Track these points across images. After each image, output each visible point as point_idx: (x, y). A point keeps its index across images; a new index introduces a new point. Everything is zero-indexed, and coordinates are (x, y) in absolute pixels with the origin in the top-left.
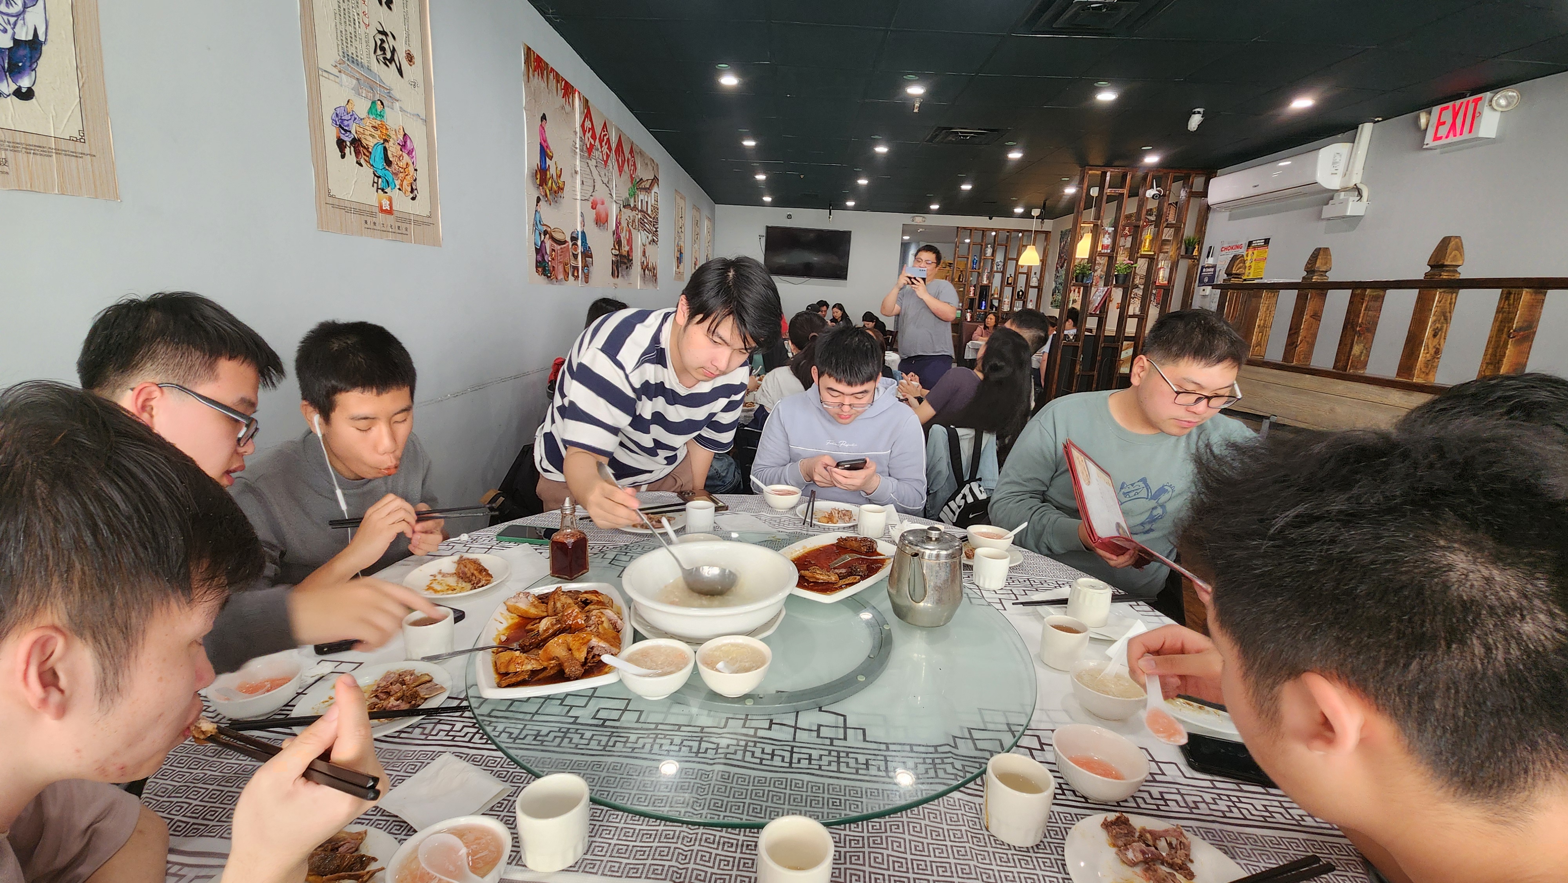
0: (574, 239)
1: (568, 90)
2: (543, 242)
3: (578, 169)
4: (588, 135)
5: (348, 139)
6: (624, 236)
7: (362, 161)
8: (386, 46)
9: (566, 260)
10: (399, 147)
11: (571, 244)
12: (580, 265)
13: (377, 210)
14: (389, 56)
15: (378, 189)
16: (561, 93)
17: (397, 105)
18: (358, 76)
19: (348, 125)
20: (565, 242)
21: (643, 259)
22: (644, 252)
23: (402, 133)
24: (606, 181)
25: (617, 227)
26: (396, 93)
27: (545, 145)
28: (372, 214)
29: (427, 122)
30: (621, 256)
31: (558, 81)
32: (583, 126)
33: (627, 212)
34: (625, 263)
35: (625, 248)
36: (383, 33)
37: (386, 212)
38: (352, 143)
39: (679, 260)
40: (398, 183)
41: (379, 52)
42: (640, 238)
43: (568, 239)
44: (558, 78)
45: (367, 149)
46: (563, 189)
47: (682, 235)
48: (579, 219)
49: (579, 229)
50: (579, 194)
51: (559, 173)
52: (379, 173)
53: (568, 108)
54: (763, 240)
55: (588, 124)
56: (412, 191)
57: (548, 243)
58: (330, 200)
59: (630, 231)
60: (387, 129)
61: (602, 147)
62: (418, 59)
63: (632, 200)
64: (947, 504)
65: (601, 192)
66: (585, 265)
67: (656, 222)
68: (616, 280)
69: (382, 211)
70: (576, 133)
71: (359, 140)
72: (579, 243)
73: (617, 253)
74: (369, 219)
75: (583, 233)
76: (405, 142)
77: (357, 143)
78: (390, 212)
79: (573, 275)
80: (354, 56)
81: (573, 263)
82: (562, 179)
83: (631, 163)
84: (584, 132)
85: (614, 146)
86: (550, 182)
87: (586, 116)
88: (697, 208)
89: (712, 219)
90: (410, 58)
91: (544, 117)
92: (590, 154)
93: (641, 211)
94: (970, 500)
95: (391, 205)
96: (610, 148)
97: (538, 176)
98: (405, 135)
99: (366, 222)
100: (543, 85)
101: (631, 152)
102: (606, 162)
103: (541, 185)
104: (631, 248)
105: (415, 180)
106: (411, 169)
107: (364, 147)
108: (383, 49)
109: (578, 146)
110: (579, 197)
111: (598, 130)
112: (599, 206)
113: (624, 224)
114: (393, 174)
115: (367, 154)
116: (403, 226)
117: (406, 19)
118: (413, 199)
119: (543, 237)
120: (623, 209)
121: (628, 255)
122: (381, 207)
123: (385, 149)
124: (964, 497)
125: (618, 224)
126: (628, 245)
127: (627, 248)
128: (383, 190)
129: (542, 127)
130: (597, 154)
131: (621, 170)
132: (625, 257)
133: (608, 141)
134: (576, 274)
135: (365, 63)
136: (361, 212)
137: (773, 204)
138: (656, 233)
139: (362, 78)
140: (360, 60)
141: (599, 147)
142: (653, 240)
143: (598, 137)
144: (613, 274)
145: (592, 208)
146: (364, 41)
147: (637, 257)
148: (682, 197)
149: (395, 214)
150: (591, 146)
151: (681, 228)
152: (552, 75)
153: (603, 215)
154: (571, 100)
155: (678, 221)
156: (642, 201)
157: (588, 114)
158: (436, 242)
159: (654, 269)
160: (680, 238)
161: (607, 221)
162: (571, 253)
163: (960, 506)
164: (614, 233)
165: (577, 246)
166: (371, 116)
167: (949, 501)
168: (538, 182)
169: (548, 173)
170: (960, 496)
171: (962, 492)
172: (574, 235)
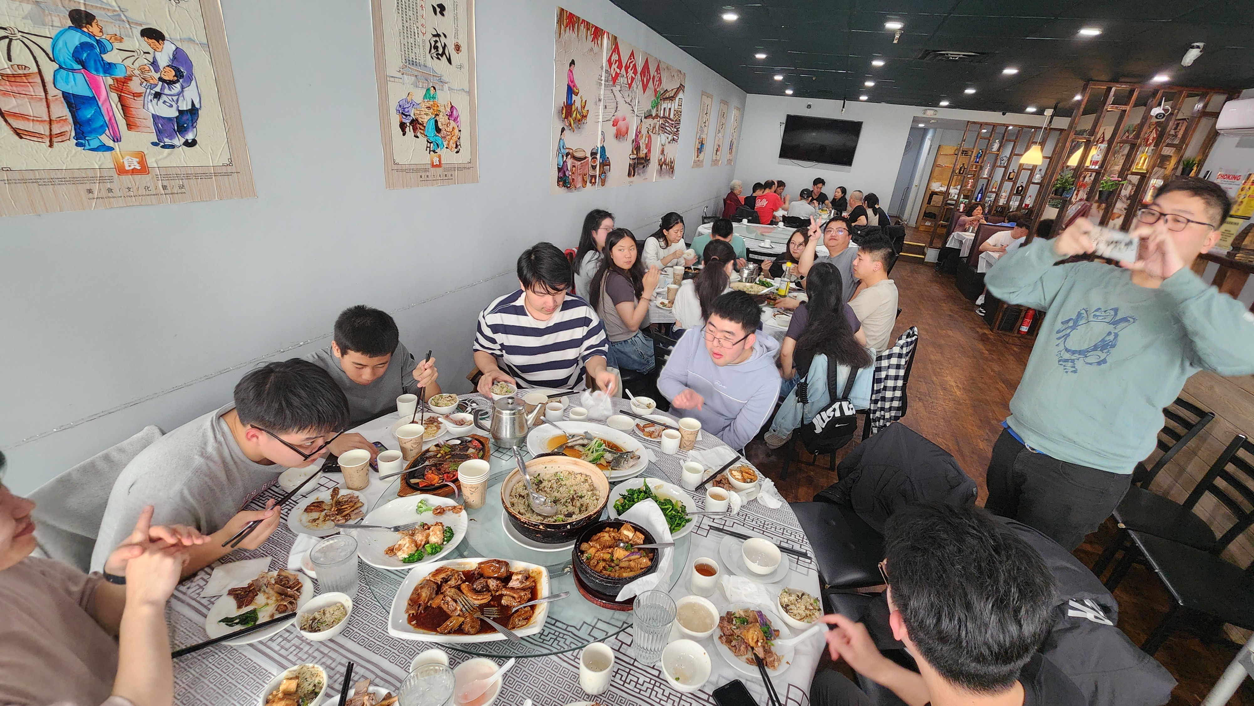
0: (593, 154)
1: (598, 33)
2: (564, 162)
3: (602, 97)
4: (615, 66)
5: (407, 122)
6: (643, 143)
7: (419, 134)
8: (439, 44)
9: (586, 171)
10: (447, 117)
11: (590, 158)
12: (598, 174)
13: (430, 166)
14: (440, 51)
15: (430, 151)
16: (590, 38)
17: (446, 87)
18: (416, 73)
19: (408, 111)
20: (585, 158)
21: (661, 157)
22: (663, 151)
23: (450, 106)
24: (628, 100)
25: (637, 136)
26: (445, 78)
27: (572, 85)
28: (426, 170)
29: (470, 93)
30: (638, 158)
31: (588, 29)
32: (609, 61)
33: (650, 121)
34: (643, 163)
35: (643, 151)
36: (438, 35)
37: (437, 166)
38: (410, 123)
39: (700, 150)
40: (445, 144)
41: (433, 51)
42: (659, 140)
43: (588, 155)
44: (588, 25)
45: (422, 125)
46: (586, 116)
47: (705, 129)
48: (600, 136)
49: (599, 146)
50: (601, 117)
51: (583, 104)
52: (431, 139)
53: (596, 49)
54: (783, 126)
55: (615, 57)
56: (457, 147)
58: (395, 167)
59: (650, 137)
60: (438, 106)
61: (627, 73)
62: (464, 48)
63: (655, 110)
64: (819, 413)
65: (624, 110)
66: (603, 172)
67: (678, 122)
68: (632, 179)
69: (433, 166)
70: (602, 68)
71: (417, 120)
72: (598, 156)
73: (635, 156)
74: (423, 174)
75: (603, 148)
76: (452, 112)
77: (415, 123)
78: (440, 165)
79: (591, 182)
80: (414, 60)
81: (591, 173)
82: (586, 109)
83: (657, 79)
84: (610, 64)
85: (639, 69)
86: (575, 113)
87: (614, 51)
88: (724, 102)
89: (742, 109)
90: (458, 48)
91: (573, 63)
92: (614, 83)
93: (664, 117)
94: (838, 414)
95: (440, 161)
96: (635, 73)
97: (564, 112)
98: (452, 107)
99: (421, 177)
100: (574, 35)
101: (658, 69)
102: (630, 85)
103: (566, 117)
104: (649, 151)
105: (459, 139)
106: (456, 131)
107: (420, 124)
108: (436, 48)
109: (603, 78)
110: (601, 120)
111: (625, 60)
112: (621, 123)
113: (644, 132)
114: (442, 137)
115: (422, 128)
116: (450, 173)
117: (456, 18)
118: (457, 152)
119: (565, 158)
120: (644, 120)
121: (646, 156)
122: (433, 163)
123: (436, 122)
124: (834, 410)
125: (638, 133)
126: (646, 148)
127: (645, 151)
128: (434, 151)
129: (571, 71)
130: (622, 80)
131: (645, 87)
132: (643, 158)
133: (635, 65)
134: (593, 181)
135: (422, 63)
136: (417, 171)
137: (794, 95)
138: (676, 133)
139: (419, 74)
140: (418, 61)
141: (625, 73)
142: (674, 139)
143: (624, 65)
144: (629, 175)
145: (613, 125)
146: (421, 46)
147: (655, 157)
148: (709, 96)
149: (443, 166)
150: (617, 75)
151: (705, 123)
152: (583, 25)
153: (624, 129)
154: (599, 42)
155: (702, 117)
156: (665, 109)
157: (616, 49)
158: (475, 180)
159: (672, 163)
160: (702, 131)
161: (627, 133)
162: (590, 166)
163: (829, 417)
164: (633, 142)
165: (596, 158)
166: (426, 100)
167: (822, 411)
168: (564, 116)
169: (573, 107)
170: (831, 409)
171: (833, 407)
172: (594, 151)
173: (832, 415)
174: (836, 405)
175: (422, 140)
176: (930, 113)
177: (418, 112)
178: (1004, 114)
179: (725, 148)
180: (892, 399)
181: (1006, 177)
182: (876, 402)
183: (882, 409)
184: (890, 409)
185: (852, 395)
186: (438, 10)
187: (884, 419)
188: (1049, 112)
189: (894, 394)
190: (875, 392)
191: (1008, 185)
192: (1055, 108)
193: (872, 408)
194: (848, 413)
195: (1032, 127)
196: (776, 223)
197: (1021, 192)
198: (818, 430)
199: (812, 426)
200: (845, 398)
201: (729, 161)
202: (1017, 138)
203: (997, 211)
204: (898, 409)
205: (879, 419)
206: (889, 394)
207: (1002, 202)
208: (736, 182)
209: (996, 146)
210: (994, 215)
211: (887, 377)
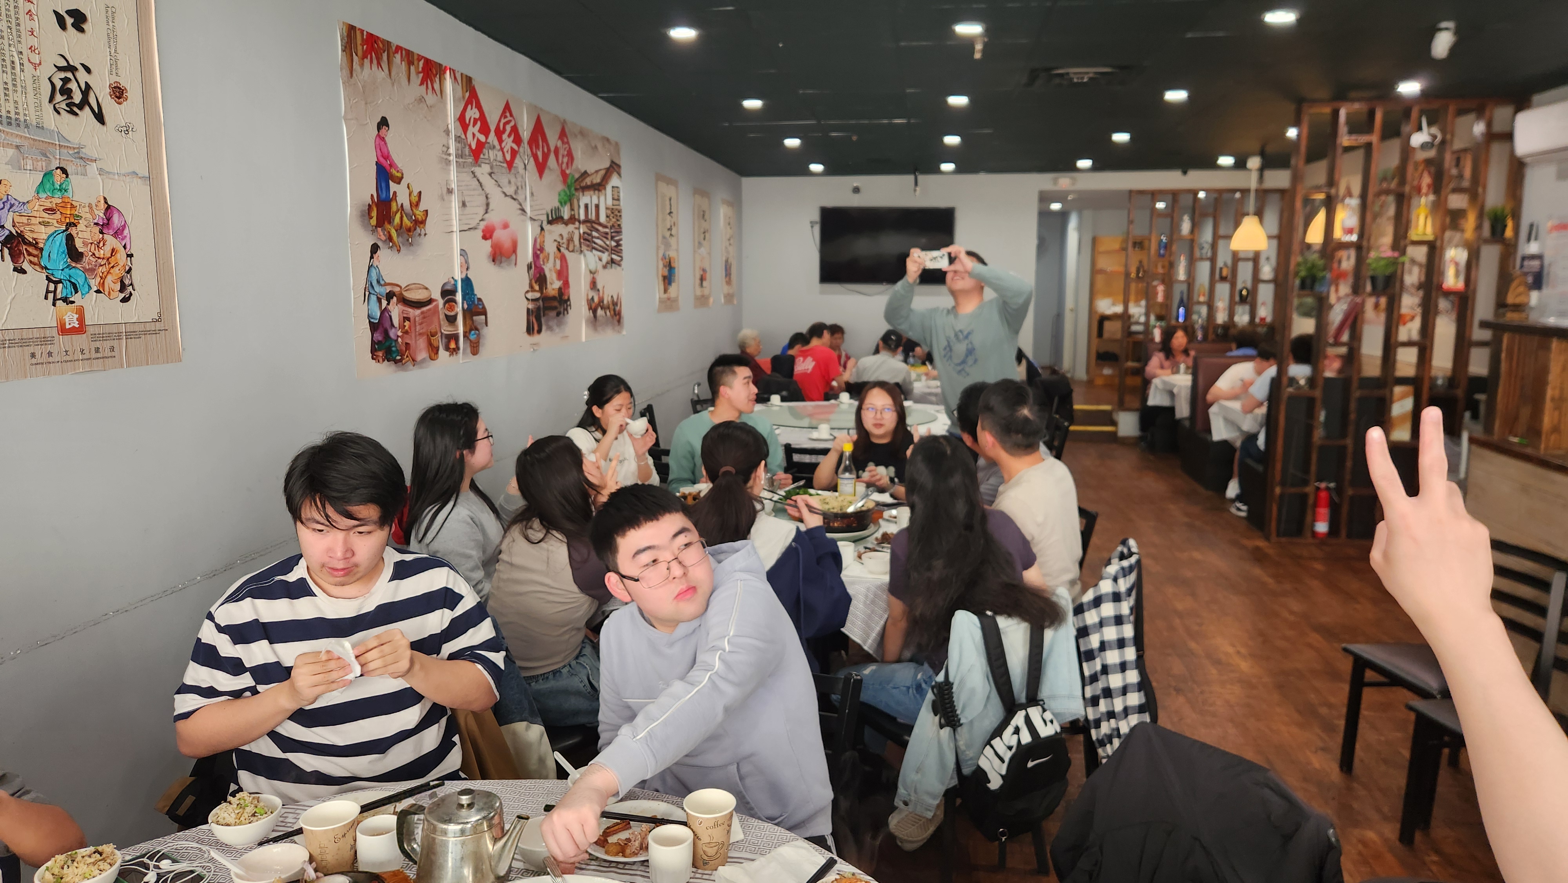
0: (448, 293)
1: (431, 71)
2: (384, 311)
3: (454, 186)
4: (473, 130)
6: (550, 270)
7: (26, 266)
8: (73, 86)
9: (434, 328)
10: (97, 229)
11: (441, 302)
12: (461, 330)
13: (54, 332)
14: (77, 98)
15: (55, 300)
16: (416, 79)
17: (93, 168)
18: (18, 141)
20: (430, 301)
21: (592, 294)
22: (594, 283)
23: (103, 206)
24: (510, 191)
25: (536, 256)
26: (89, 151)
27: (386, 164)
28: (45, 341)
29: (151, 179)
30: (545, 299)
31: (410, 63)
32: (462, 120)
33: (560, 229)
34: (555, 308)
35: (554, 285)
36: (72, 69)
37: (73, 331)
38: (5, 242)
39: (668, 280)
40: (94, 283)
41: (58, 97)
42: (583, 263)
43: (436, 295)
44: (409, 57)
45: (35, 245)
46: (423, 222)
47: (673, 241)
48: (457, 260)
49: (458, 277)
50: (456, 223)
51: (415, 199)
52: (59, 275)
53: (431, 98)
54: (817, 229)
55: (472, 113)
56: (122, 290)
57: (396, 311)
59: (563, 259)
60: (73, 206)
61: (500, 141)
62: (132, 93)
63: (567, 208)
64: (989, 743)
65: (503, 209)
66: (472, 328)
67: (617, 230)
68: (536, 338)
69: (63, 330)
70: (447, 132)
71: (20, 235)
72: (459, 297)
73: (538, 295)
74: (38, 350)
75: (467, 282)
76: (109, 219)
77: (15, 241)
78: (81, 329)
79: (447, 348)
80: (12, 115)
81: (447, 329)
82: (422, 207)
83: (562, 152)
84: (465, 126)
85: (525, 135)
86: (398, 216)
87: (468, 102)
88: (701, 192)
89: (736, 203)
90: (119, 93)
91: (383, 123)
92: (476, 159)
93: (587, 221)
94: (1026, 738)
95: (81, 320)
96: (518, 140)
97: (374, 214)
98: (109, 208)
99: (33, 355)
100: (381, 75)
101: (563, 135)
102: (510, 164)
103: (380, 224)
104: (566, 284)
105: (129, 271)
106: (121, 256)
107: (30, 244)
108: (66, 92)
109: (452, 150)
110: (456, 227)
111: (493, 120)
112: (499, 234)
113: (550, 248)
114: (85, 271)
115: (35, 252)
116: (107, 344)
117: (112, 37)
118: (125, 300)
119: (384, 303)
120: (547, 227)
123: (70, 239)
124: (1017, 731)
125: (539, 250)
127: (557, 284)
128: (65, 300)
129: (381, 139)
130: (493, 155)
131: (541, 168)
132: (554, 298)
133: (515, 130)
134: (453, 345)
135: (32, 119)
136: (23, 343)
137: (827, 173)
138: (617, 249)
139: (26, 143)
140: (22, 118)
141: (496, 143)
142: (613, 261)
143: (493, 128)
144: (530, 330)
145: (485, 237)
146: (30, 89)
147: (579, 294)
148: (670, 182)
149: (90, 330)
150: (480, 145)
151: (670, 229)
152: (398, 56)
153: (507, 244)
154: (437, 86)
155: (664, 220)
156: (586, 206)
157: (472, 97)
158: (172, 355)
159: (615, 304)
160: (667, 245)
161: (514, 251)
162: (442, 317)
163: (1010, 748)
164: (529, 267)
165: (455, 302)
166: (43, 195)
167: (993, 737)
168: (374, 222)
169: (394, 205)
170: (1010, 729)
171: (1014, 722)
172: (448, 287)
173: (1013, 742)
174: (1019, 719)
175: (36, 279)
176: (1064, 182)
177: (24, 220)
178: (1185, 173)
179: (717, 274)
180: (1124, 691)
181: (1217, 277)
182: (1094, 701)
183: (1111, 715)
184: (1126, 711)
185: (1045, 692)
186: (69, 21)
187: (1119, 736)
188: (1254, 163)
189: (1124, 679)
190: (1087, 680)
191: (1223, 290)
192: (1262, 154)
193: (1091, 717)
194: (1046, 731)
195: (1234, 191)
196: (836, 397)
197: (1248, 299)
198: (995, 783)
199: (981, 775)
200: (1033, 700)
201: (729, 298)
202: (1215, 210)
203: (1217, 335)
204: (1141, 709)
205: (1109, 739)
206: (1115, 681)
207: (1221, 318)
208: (747, 332)
209: (1186, 226)
210: (1213, 341)
211: (1103, 647)
